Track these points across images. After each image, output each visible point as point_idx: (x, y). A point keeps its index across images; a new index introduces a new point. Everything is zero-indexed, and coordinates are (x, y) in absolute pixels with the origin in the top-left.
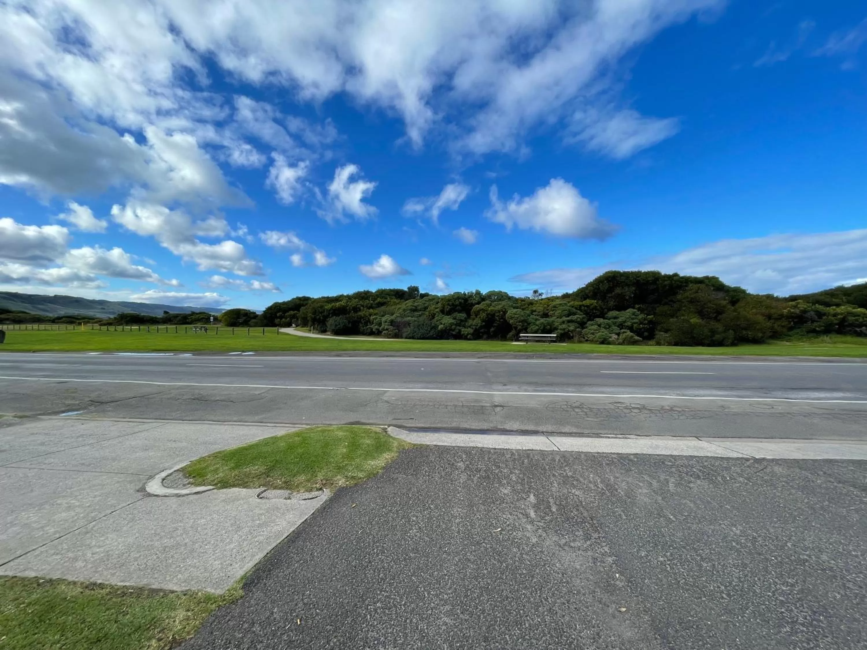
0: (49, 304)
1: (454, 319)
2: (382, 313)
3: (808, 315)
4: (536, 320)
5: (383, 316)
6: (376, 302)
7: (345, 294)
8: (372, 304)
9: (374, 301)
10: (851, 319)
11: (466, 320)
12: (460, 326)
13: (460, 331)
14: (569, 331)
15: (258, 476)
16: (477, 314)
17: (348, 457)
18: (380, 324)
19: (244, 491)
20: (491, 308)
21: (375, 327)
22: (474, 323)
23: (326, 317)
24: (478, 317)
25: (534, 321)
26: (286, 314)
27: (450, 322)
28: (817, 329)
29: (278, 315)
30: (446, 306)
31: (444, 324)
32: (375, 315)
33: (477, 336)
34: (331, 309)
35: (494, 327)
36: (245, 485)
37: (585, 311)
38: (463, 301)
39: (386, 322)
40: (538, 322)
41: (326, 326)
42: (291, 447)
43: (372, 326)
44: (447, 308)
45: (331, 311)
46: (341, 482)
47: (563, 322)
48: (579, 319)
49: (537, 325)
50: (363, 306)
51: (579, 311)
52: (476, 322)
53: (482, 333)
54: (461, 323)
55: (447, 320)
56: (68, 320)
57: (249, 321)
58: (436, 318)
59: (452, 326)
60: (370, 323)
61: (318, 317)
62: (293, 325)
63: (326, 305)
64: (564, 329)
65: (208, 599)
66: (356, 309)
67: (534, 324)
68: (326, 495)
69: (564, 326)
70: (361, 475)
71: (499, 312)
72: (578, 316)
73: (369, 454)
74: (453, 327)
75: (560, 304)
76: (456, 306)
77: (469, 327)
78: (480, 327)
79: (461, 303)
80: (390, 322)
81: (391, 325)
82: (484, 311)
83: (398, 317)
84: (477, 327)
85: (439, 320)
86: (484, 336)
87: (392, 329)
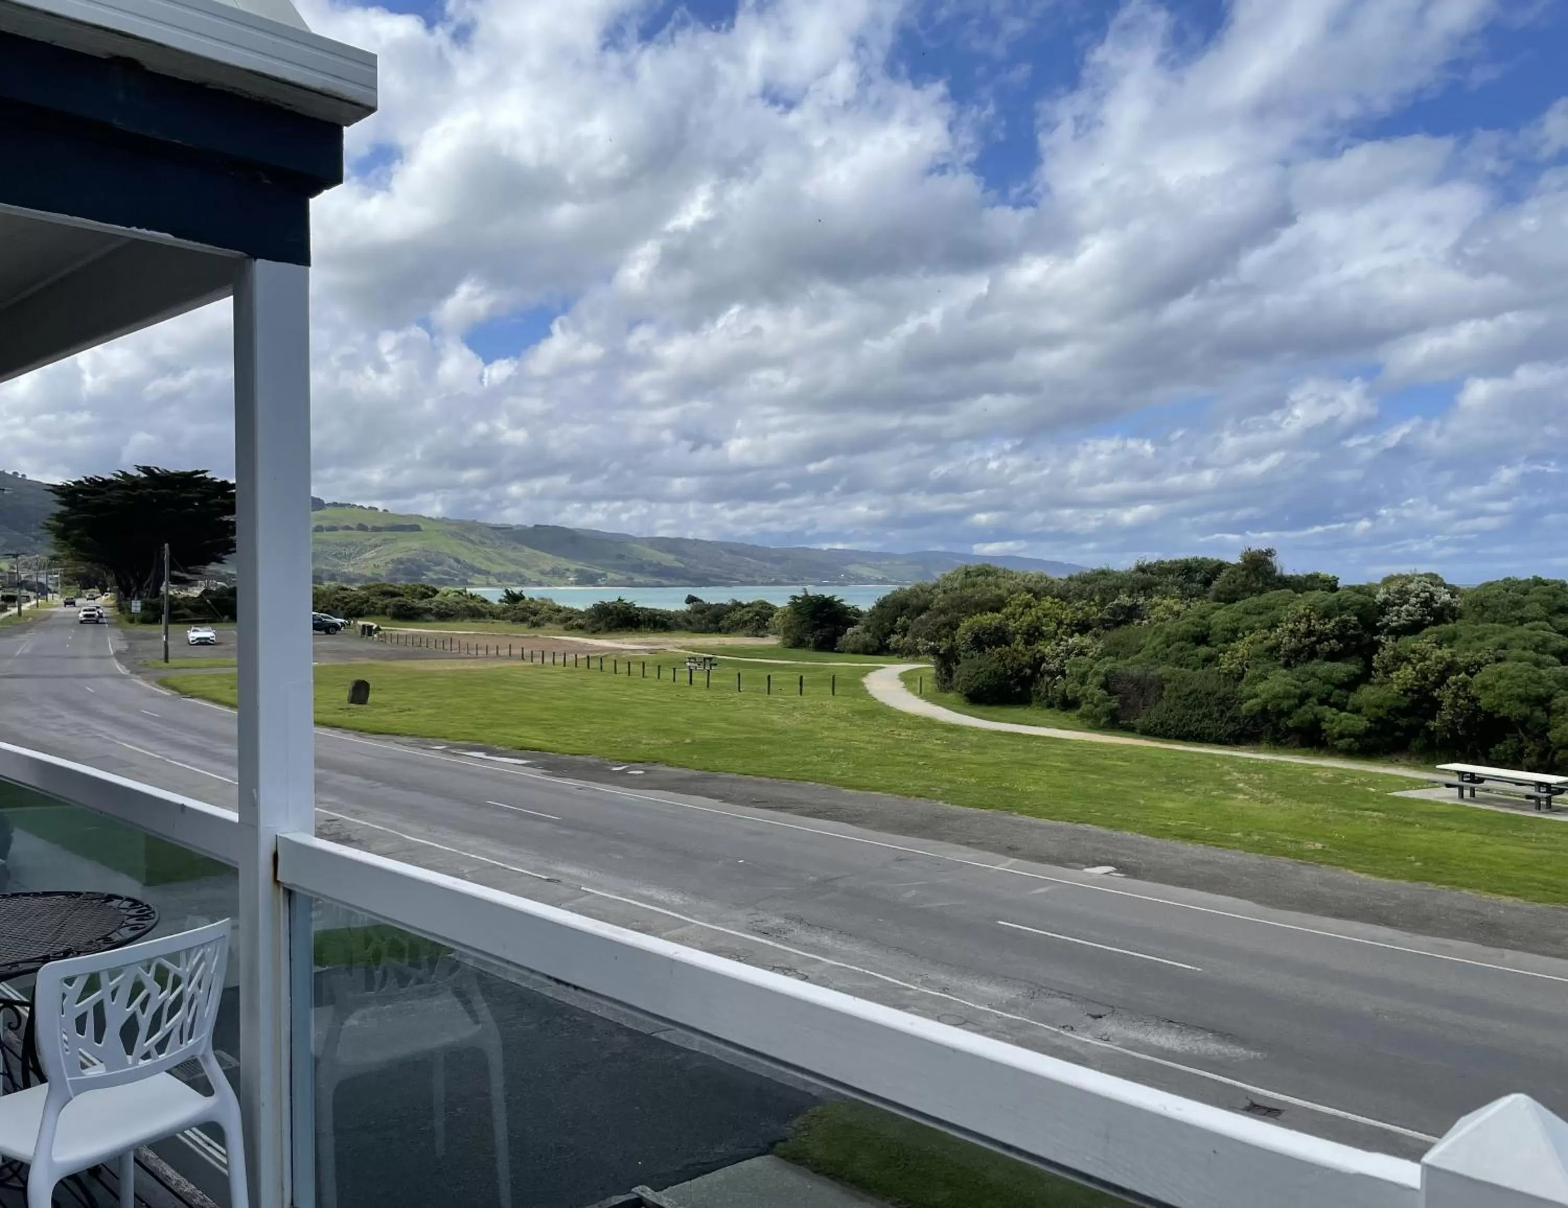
5: (1101, 656)
12: (1324, 703)
23: (954, 653)
32: (1081, 651)
34: (971, 629)
41: (951, 675)
50: (1058, 621)
60: (1062, 674)
61: (940, 648)
74: (1287, 705)
76: (1323, 637)
77: (1357, 710)
78: (1397, 711)
79: (1344, 624)
80: (1106, 675)
81: (1104, 686)
82: (1414, 658)
83: (1139, 662)
84: (1381, 712)
85: (1253, 682)
86: (1416, 743)
87: (1102, 700)
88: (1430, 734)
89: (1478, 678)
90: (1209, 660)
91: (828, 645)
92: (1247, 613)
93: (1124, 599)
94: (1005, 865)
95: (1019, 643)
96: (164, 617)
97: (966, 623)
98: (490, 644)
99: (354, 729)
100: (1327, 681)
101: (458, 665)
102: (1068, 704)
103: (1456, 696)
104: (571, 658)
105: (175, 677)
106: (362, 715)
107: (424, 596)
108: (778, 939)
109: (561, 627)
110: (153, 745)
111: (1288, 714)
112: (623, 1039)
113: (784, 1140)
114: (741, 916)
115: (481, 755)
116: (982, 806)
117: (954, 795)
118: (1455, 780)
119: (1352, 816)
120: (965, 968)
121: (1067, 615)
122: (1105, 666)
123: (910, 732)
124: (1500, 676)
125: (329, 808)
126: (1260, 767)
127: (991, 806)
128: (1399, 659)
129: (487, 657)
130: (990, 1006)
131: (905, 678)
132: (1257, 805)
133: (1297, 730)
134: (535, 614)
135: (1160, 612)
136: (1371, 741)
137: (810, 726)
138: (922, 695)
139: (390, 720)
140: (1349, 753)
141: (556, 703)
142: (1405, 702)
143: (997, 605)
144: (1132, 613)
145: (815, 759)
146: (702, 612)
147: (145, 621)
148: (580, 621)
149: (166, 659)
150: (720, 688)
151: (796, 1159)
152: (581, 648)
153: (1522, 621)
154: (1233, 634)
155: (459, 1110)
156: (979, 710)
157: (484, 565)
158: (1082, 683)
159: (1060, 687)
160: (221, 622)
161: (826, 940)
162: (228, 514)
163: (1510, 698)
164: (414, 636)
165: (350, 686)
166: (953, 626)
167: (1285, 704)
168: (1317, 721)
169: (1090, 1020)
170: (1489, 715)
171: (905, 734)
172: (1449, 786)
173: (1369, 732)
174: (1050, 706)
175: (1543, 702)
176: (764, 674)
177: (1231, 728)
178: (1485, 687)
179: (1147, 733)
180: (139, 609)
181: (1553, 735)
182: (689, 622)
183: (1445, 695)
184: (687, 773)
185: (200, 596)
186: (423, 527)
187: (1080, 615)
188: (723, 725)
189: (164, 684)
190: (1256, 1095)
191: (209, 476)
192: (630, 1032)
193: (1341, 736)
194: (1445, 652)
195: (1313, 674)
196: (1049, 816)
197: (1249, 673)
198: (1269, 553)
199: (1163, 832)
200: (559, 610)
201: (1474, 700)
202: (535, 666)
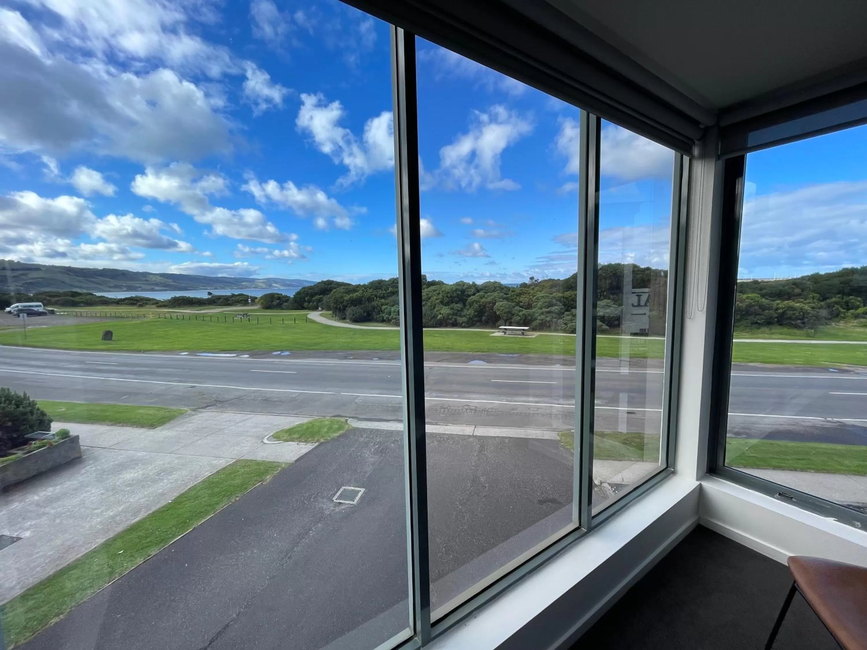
0: (99, 277)
1: (452, 309)
2: (392, 303)
3: (752, 309)
4: (520, 311)
5: (393, 306)
6: (388, 291)
7: (362, 284)
8: (384, 294)
9: (386, 291)
10: (790, 313)
11: (462, 310)
12: (456, 315)
13: (456, 320)
14: (546, 321)
15: (297, 439)
16: (471, 305)
17: (327, 432)
18: (390, 313)
19: (293, 443)
20: (483, 300)
21: (385, 316)
22: (468, 313)
23: (345, 307)
24: (472, 307)
25: (517, 313)
26: (313, 299)
27: (448, 312)
28: (759, 321)
29: (306, 299)
30: (445, 298)
31: (442, 315)
32: (386, 305)
33: (471, 324)
34: (350, 300)
35: (485, 316)
36: (293, 441)
37: (564, 302)
38: (460, 292)
39: (394, 312)
40: (521, 314)
41: (345, 314)
42: (308, 428)
43: (383, 315)
44: (446, 300)
45: (349, 302)
46: (322, 440)
47: (542, 313)
48: (557, 311)
49: (519, 316)
50: (376, 296)
51: (559, 303)
52: (470, 312)
53: (475, 321)
54: (458, 313)
55: (445, 311)
56: (130, 302)
57: (282, 304)
58: (436, 309)
59: (449, 315)
60: (382, 312)
61: (338, 307)
62: (320, 308)
63: (345, 296)
64: (542, 320)
65: (288, 463)
66: (370, 300)
67: (518, 315)
68: (317, 444)
69: (543, 317)
70: (329, 438)
71: (490, 303)
72: (556, 307)
73: (335, 432)
74: (450, 317)
75: (543, 297)
76: (454, 298)
77: (464, 316)
78: (474, 316)
79: (458, 295)
82: (476, 302)
84: (471, 316)
85: (439, 310)
97: (347, 298)
100: (456, 309)
133: (451, 323)
142: (476, 313)
146: (219, 298)
153: (495, 291)
154: (428, 298)
156: (360, 324)
165: (102, 334)
172: (503, 332)
177: (435, 323)
182: (215, 302)
183: (486, 310)
200: (151, 300)
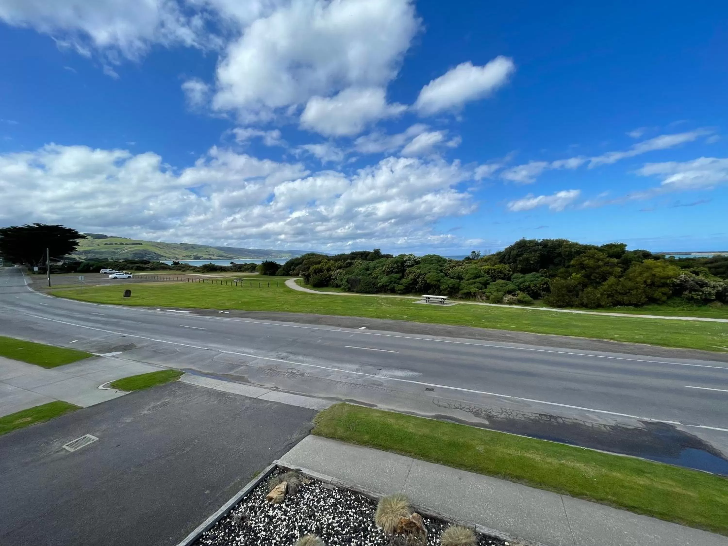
4: (448, 280)
8: (341, 265)
11: (400, 279)
12: (394, 283)
14: (472, 291)
21: (338, 283)
24: (410, 276)
26: (296, 268)
27: (387, 280)
30: (387, 269)
31: (383, 282)
32: (340, 273)
33: (407, 290)
37: (492, 273)
39: (345, 279)
45: (313, 271)
48: (484, 281)
50: (334, 266)
51: (486, 274)
52: (406, 281)
54: (396, 281)
57: (277, 271)
60: (336, 279)
61: (306, 274)
63: (311, 266)
64: (469, 289)
66: (329, 269)
67: (446, 283)
68: (130, 393)
72: (484, 278)
74: (389, 284)
75: (472, 268)
76: (394, 268)
77: (402, 284)
78: (409, 284)
79: (398, 266)
80: (347, 279)
81: (347, 281)
82: (413, 272)
83: (354, 275)
84: (407, 285)
85: (381, 278)
86: (413, 291)
87: (347, 285)
88: (416, 289)
89: (427, 276)
90: (370, 274)
91: (273, 274)
92: (377, 263)
93: (349, 261)
94: (340, 330)
95: (325, 272)
96: (48, 272)
97: (312, 268)
98: (171, 277)
99: (127, 305)
100: (395, 278)
101: (161, 284)
102: (337, 286)
103: (422, 280)
104: (198, 280)
105: (54, 291)
106: (128, 301)
107: (145, 264)
108: (286, 360)
109: (192, 271)
110: (46, 315)
111: (388, 286)
112: (247, 401)
113: (313, 428)
114: (273, 353)
115: (174, 311)
116: (326, 314)
117: (318, 312)
118: (425, 299)
119: (409, 309)
120: (342, 361)
121: (336, 264)
122: (347, 276)
123: (301, 296)
124: (431, 276)
125: (121, 332)
126: (385, 299)
127: (329, 314)
128: (410, 273)
129: (170, 281)
130: (352, 371)
131: (296, 282)
132: (388, 308)
133: (390, 289)
134: (183, 268)
135: (357, 263)
136: (404, 291)
137: (274, 296)
138: (301, 286)
139: (139, 301)
140: (401, 294)
141: (196, 293)
142: (411, 282)
143: (319, 263)
144: (350, 264)
145: (279, 305)
146: (236, 266)
147: (40, 273)
148: (199, 270)
149: (50, 285)
150: (245, 287)
151: (318, 434)
152: (200, 278)
153: (433, 264)
154: (375, 268)
155: (196, 441)
156: (316, 289)
157: (164, 254)
158: (341, 281)
159: (336, 282)
160: (71, 273)
161: (301, 358)
162: (72, 239)
163: (434, 280)
164: (144, 275)
165: (124, 292)
166: (309, 268)
167: (387, 284)
168: (394, 287)
169: (379, 371)
170: (428, 284)
171: (300, 296)
172: (424, 300)
173: (404, 289)
174: (333, 287)
175: (439, 281)
176: (258, 283)
177: (376, 290)
178: (428, 278)
179: (358, 292)
180: (37, 270)
181: (441, 288)
182: (232, 269)
183: (420, 280)
184: (243, 312)
185: (62, 265)
186: (143, 243)
187: (339, 265)
188: (249, 297)
189: (49, 294)
190: (427, 386)
191: (63, 227)
192: (250, 398)
193: (399, 290)
194: (419, 271)
195: (393, 277)
196: (344, 315)
197: (379, 277)
198: (379, 249)
199: (372, 317)
200: (191, 267)
201: (425, 281)
202: (187, 283)
